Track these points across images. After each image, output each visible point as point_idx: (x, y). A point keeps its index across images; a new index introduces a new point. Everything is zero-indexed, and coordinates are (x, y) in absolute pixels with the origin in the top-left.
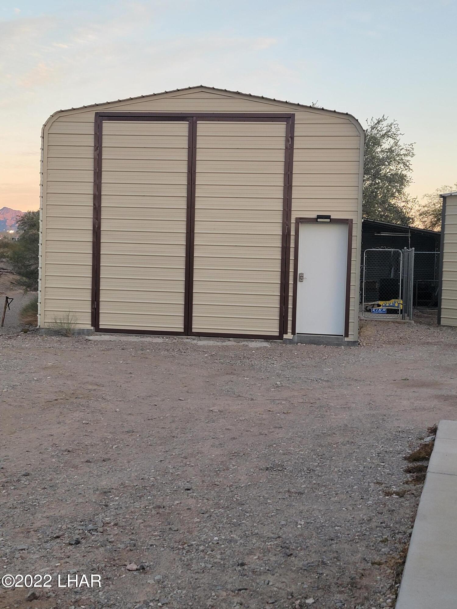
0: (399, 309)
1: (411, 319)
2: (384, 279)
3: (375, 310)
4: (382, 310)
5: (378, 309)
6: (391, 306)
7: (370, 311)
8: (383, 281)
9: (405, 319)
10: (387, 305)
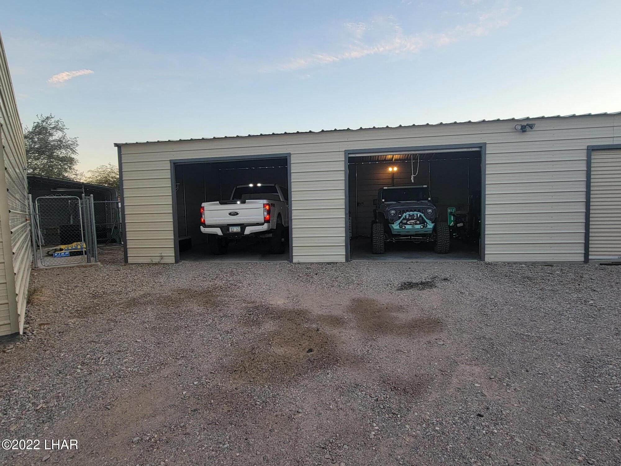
0: (83, 251)
1: (97, 261)
2: (63, 226)
3: (58, 255)
4: (65, 254)
5: (61, 253)
6: (74, 249)
7: (52, 255)
8: (62, 228)
9: (90, 262)
10: (70, 248)
